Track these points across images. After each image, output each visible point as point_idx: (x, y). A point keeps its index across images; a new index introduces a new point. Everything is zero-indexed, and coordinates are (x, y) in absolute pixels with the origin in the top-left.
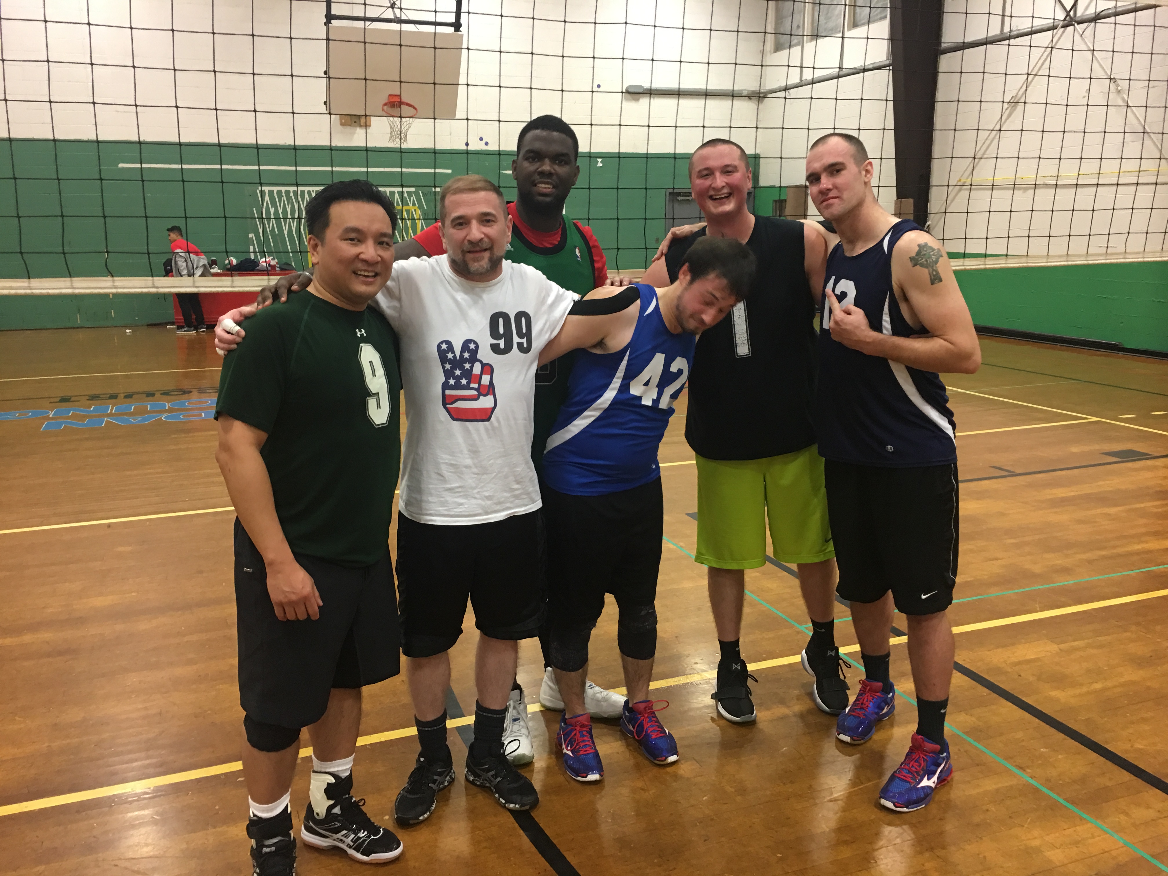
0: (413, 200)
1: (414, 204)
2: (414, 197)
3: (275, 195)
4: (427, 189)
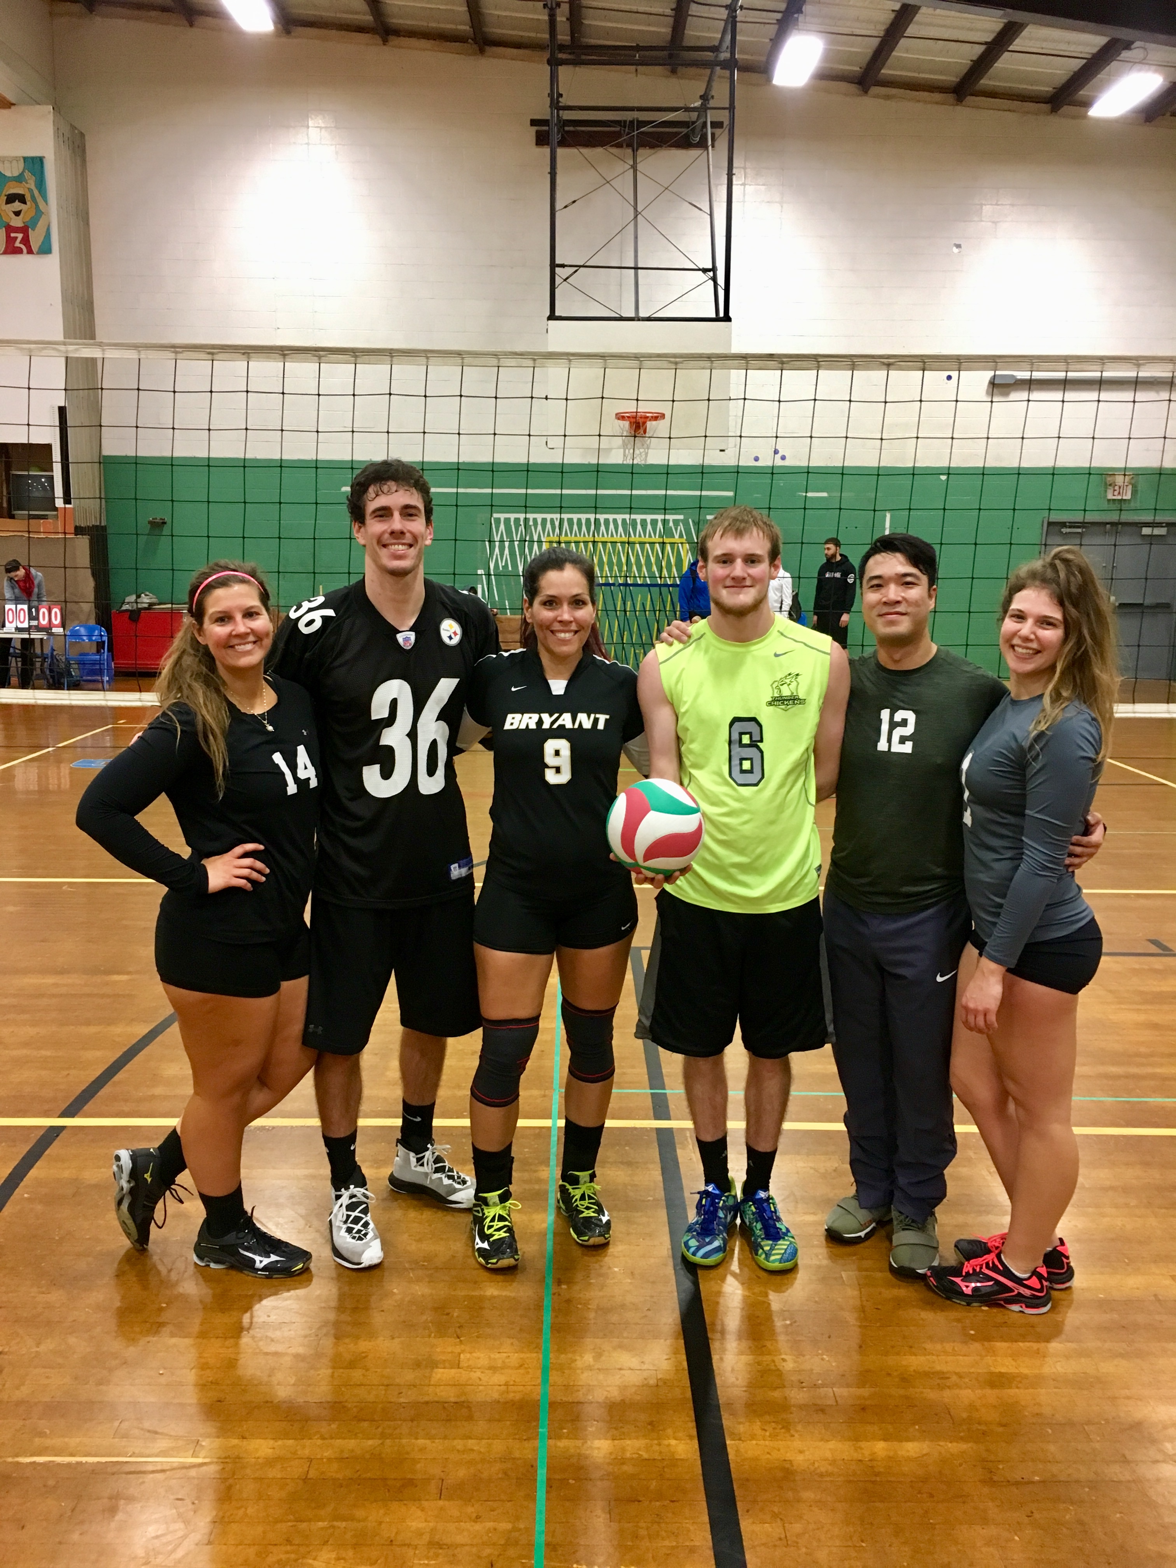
0: (681, 531)
1: (681, 536)
2: (681, 527)
3: (512, 523)
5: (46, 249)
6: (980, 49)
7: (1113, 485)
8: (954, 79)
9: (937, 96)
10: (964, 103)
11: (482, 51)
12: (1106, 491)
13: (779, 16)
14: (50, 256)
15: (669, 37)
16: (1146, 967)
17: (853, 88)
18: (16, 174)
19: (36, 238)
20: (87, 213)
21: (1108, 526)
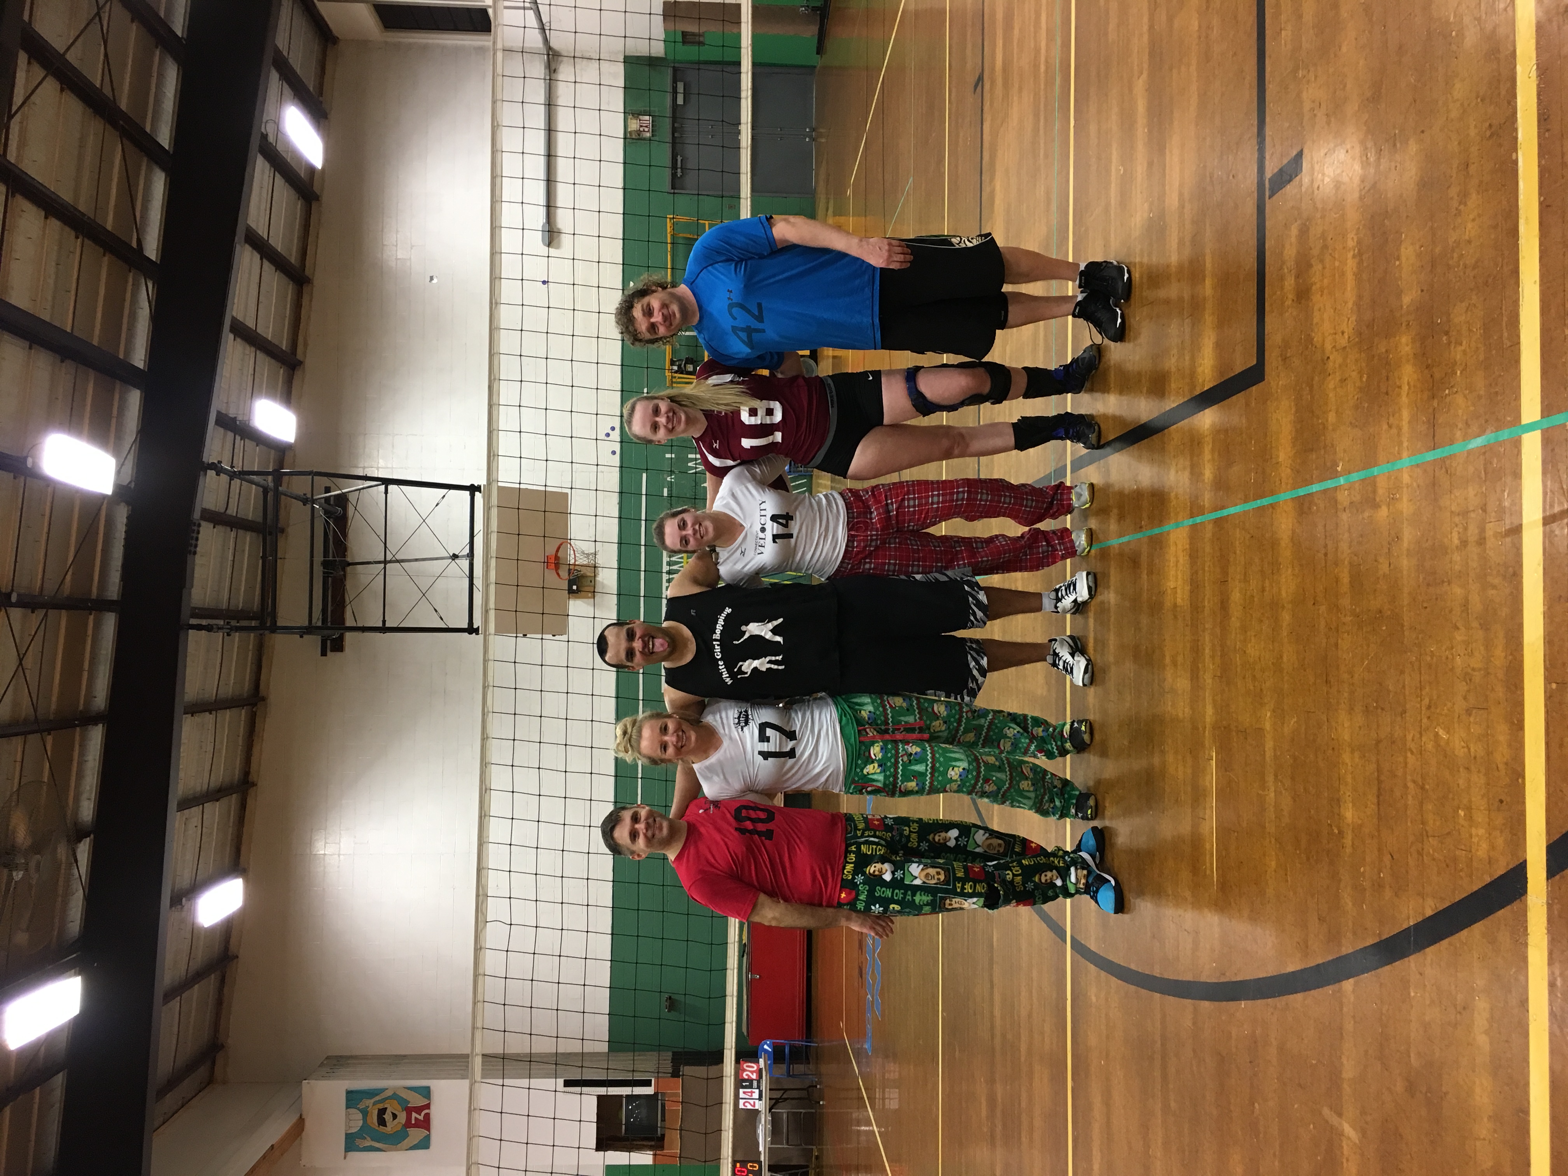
5: (426, 1092)
6: (266, 263)
7: (639, 132)
8: (291, 286)
9: (305, 301)
10: (310, 277)
11: (263, 699)
12: (644, 138)
13: (238, 438)
14: (432, 1088)
15: (254, 534)
16: (989, 95)
17: (298, 374)
18: (360, 1116)
19: (417, 1101)
20: (396, 1056)
21: (675, 135)
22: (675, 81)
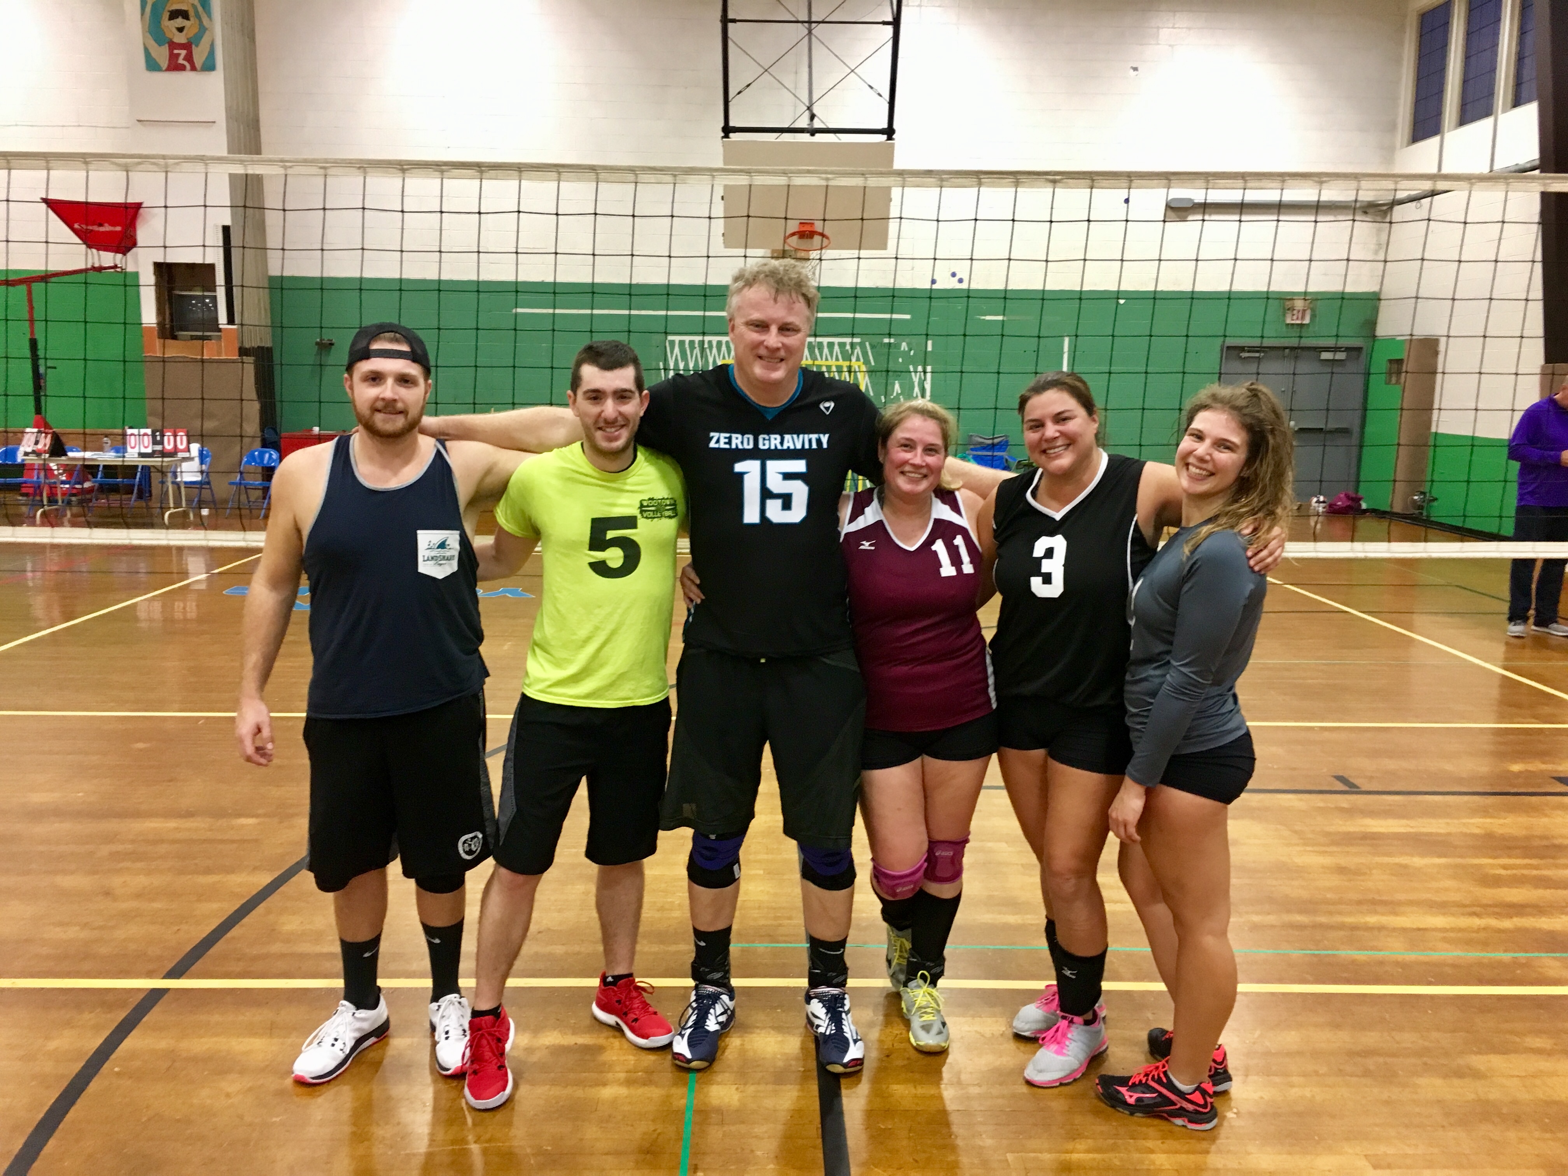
0: (857, 353)
1: (858, 359)
2: (858, 350)
3: (686, 346)
4: (876, 339)
5: (209, 66)
7: (1292, 309)
12: (1284, 315)
14: (213, 73)
16: (1333, 806)
19: (199, 57)
20: (253, 30)
21: (1287, 351)
22: (1348, 349)
